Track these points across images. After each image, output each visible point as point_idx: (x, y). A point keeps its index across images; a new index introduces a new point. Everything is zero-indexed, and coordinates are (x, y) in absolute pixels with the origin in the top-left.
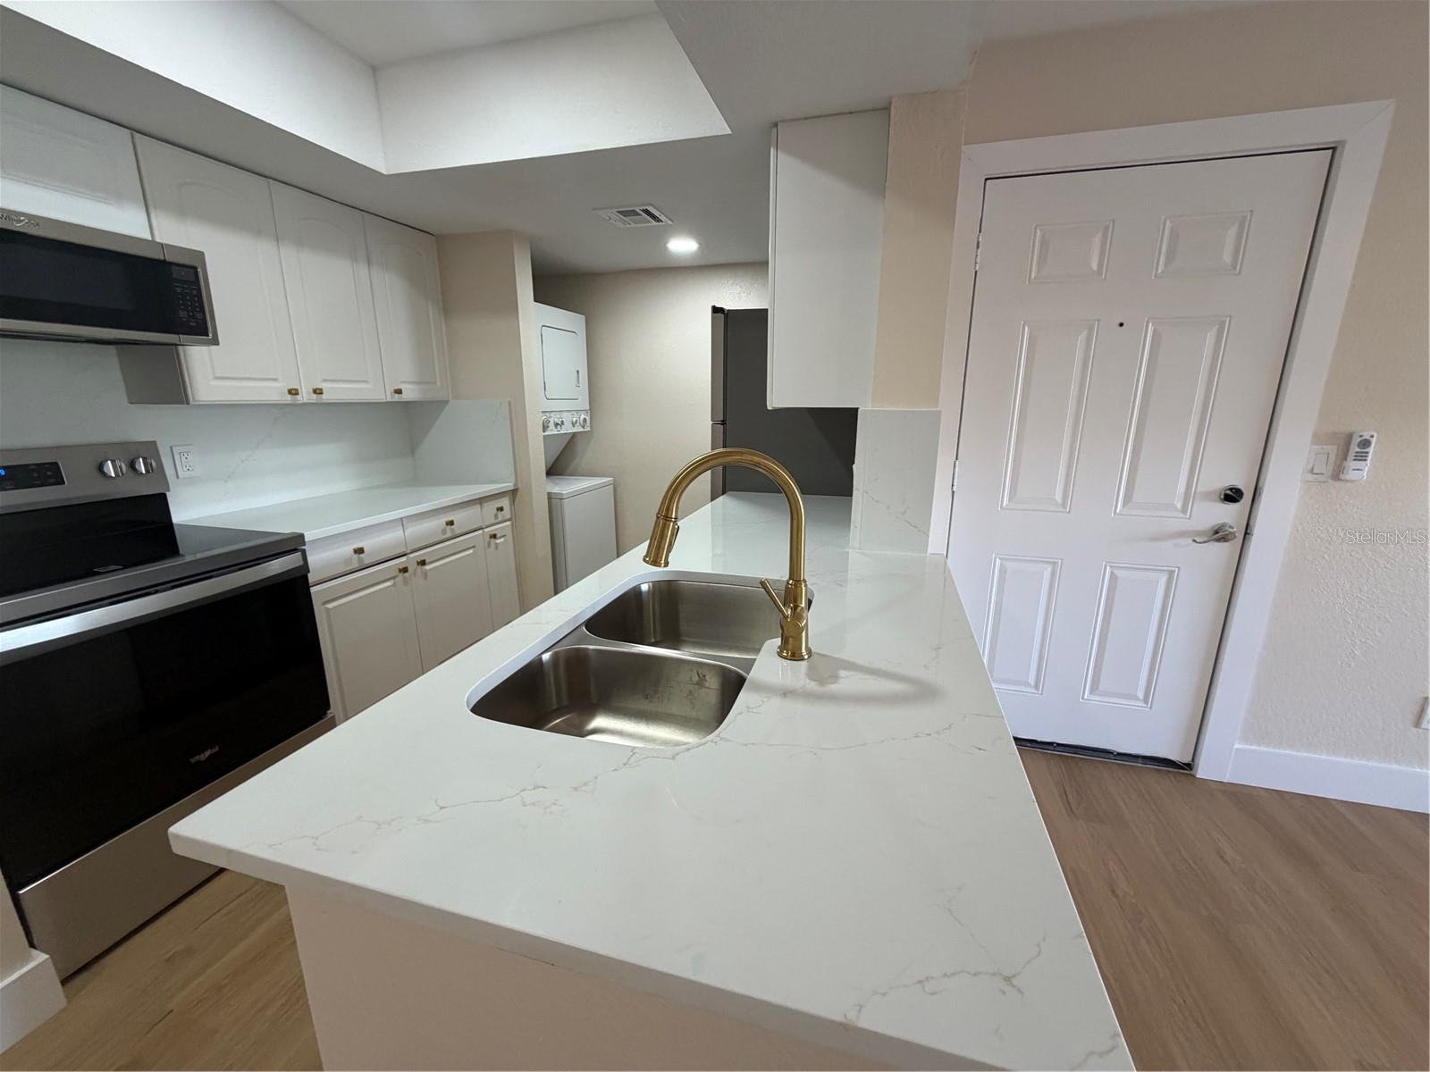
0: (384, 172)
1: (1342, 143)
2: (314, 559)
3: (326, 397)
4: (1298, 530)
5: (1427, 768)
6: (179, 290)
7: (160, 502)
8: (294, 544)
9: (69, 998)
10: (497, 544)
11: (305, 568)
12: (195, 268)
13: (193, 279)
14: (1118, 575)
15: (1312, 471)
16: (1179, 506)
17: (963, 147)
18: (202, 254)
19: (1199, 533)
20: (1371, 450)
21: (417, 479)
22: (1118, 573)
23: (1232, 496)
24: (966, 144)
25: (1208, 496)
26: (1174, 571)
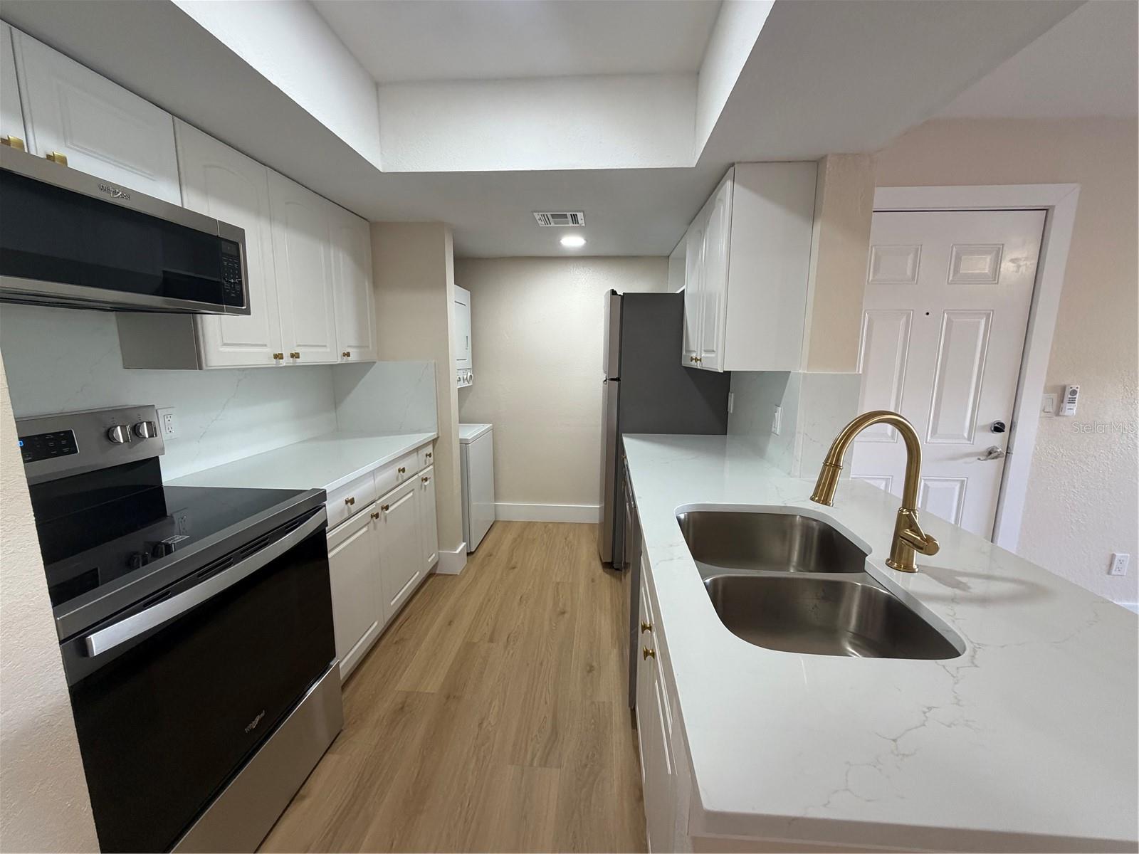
0: (381, 170)
1: (1053, 207)
4: (1037, 449)
5: (1136, 601)
6: (225, 263)
10: (425, 486)
12: (237, 245)
13: (236, 254)
14: (929, 485)
15: (1043, 410)
16: (966, 435)
17: (876, 188)
18: (244, 230)
19: (981, 454)
20: (1077, 396)
22: (929, 483)
23: (998, 428)
24: (877, 186)
25: (983, 428)
26: (964, 481)
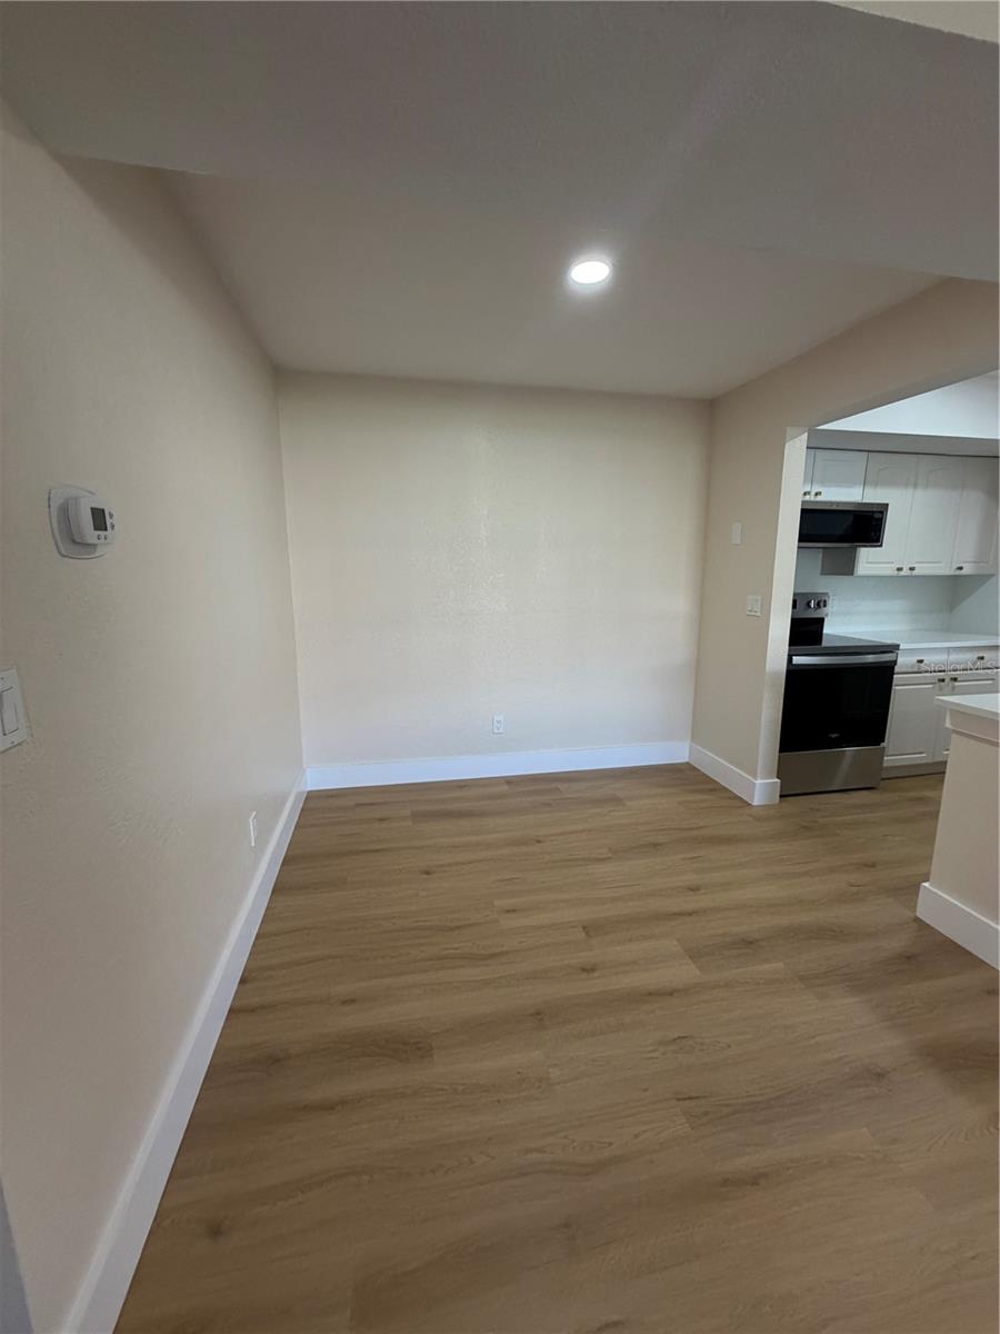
2: (900, 660)
3: (914, 573)
7: (821, 621)
8: (894, 648)
9: (780, 801)
11: (895, 662)
21: (948, 629)
